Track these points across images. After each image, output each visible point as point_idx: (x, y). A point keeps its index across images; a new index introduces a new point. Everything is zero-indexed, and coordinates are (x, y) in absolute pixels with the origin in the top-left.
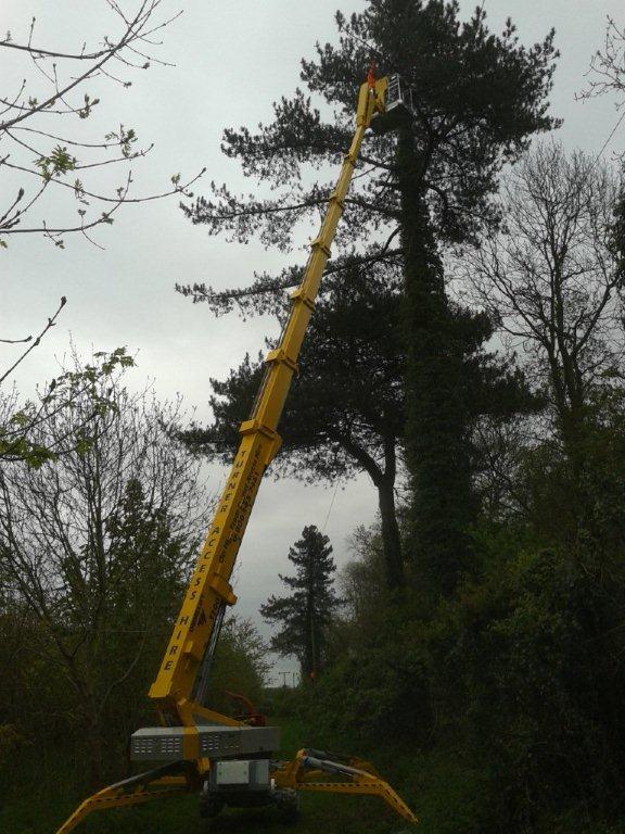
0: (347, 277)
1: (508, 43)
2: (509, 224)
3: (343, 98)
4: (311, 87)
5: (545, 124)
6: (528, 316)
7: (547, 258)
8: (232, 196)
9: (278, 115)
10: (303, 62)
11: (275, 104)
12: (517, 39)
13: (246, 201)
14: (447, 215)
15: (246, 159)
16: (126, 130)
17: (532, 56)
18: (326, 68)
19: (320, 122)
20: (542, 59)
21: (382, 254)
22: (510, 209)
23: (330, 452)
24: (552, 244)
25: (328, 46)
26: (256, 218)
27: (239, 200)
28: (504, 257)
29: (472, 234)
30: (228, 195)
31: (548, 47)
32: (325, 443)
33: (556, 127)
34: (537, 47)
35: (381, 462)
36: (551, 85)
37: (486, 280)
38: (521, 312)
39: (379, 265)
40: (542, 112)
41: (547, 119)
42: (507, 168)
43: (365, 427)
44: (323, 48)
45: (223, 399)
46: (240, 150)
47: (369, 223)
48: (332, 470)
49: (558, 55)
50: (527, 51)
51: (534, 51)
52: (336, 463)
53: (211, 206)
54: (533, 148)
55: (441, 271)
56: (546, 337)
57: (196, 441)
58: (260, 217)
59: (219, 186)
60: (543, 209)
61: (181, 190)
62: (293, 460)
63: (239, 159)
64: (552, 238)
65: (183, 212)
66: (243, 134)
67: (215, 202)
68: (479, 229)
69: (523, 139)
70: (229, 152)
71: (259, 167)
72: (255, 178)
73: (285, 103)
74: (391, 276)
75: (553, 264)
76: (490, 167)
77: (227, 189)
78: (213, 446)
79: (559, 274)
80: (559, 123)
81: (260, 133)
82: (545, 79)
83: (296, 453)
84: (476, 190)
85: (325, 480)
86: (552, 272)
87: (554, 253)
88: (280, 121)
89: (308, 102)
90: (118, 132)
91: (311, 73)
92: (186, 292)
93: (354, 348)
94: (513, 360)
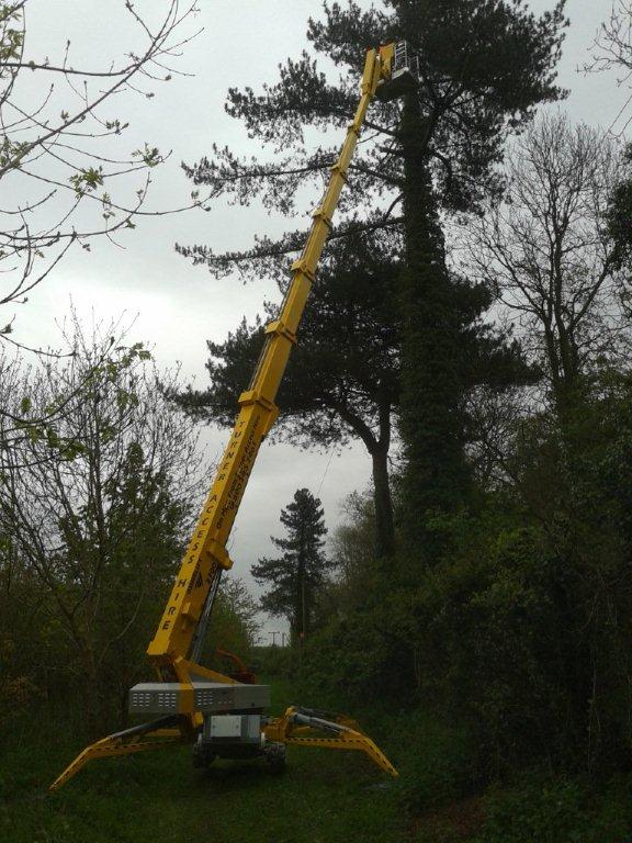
0: (348, 244)
1: (517, 11)
2: (512, 194)
3: (349, 60)
4: (317, 47)
5: (551, 94)
6: (526, 289)
7: (548, 231)
8: (234, 158)
9: (283, 76)
10: (310, 21)
11: (280, 66)
12: (527, 6)
13: (248, 163)
14: (450, 183)
15: (250, 120)
17: (542, 24)
18: (333, 28)
19: (325, 85)
20: (551, 28)
21: (383, 221)
22: (513, 179)
23: (325, 418)
24: (554, 218)
25: (335, 6)
26: (257, 180)
27: (241, 163)
29: (476, 203)
30: (230, 157)
31: (558, 16)
32: (322, 409)
33: (563, 97)
34: (547, 15)
35: (376, 429)
36: (560, 54)
37: (485, 251)
38: (520, 285)
39: (380, 231)
40: (549, 81)
41: (554, 88)
43: (361, 394)
44: (330, 7)
45: (220, 362)
46: (244, 111)
47: (371, 188)
48: (327, 436)
49: (568, 23)
50: (536, 19)
51: (544, 19)
52: (332, 429)
53: (214, 167)
54: (538, 118)
55: (442, 242)
56: (543, 311)
57: (192, 403)
58: (262, 181)
59: (221, 148)
60: (546, 180)
61: (199, 204)
62: (288, 425)
63: (243, 120)
64: (555, 210)
65: (184, 172)
66: (247, 94)
67: (218, 163)
68: (482, 197)
69: (529, 109)
70: (232, 112)
71: (262, 128)
72: (258, 141)
73: (291, 65)
74: (392, 244)
75: (553, 237)
76: (494, 137)
77: (230, 151)
78: (209, 409)
79: (559, 247)
80: (565, 94)
81: (264, 94)
82: (554, 49)
83: (291, 418)
84: (480, 159)
85: (319, 446)
86: (552, 245)
87: (555, 225)
88: (287, 83)
89: (314, 64)
90: (143, 150)
91: (317, 34)
92: (185, 253)
93: (352, 314)
94: (510, 332)
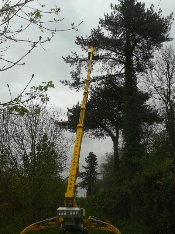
0: (108, 81)
1: (159, 15)
2: (156, 67)
3: (110, 30)
4: (102, 26)
5: (168, 40)
6: (160, 94)
7: (167, 77)
8: (77, 55)
9: (92, 33)
10: (100, 19)
11: (91, 30)
12: (162, 14)
13: (81, 57)
14: (138, 64)
15: (82, 46)
16: (57, 8)
17: (166, 19)
18: (106, 21)
19: (104, 36)
20: (169, 20)
21: (119, 74)
22: (156, 63)
23: (100, 131)
24: (168, 74)
25: (107, 14)
26: (84, 62)
27: (79, 57)
28: (154, 77)
29: (145, 70)
30: (76, 55)
31: (171, 17)
32: (98, 128)
33: (171, 40)
34: (168, 17)
35: (115, 134)
36: (171, 28)
37: (149, 83)
38: (158, 93)
39: (118, 77)
40: (167, 36)
41: (169, 38)
42: (157, 51)
43: (110, 124)
44: (106, 15)
45: (71, 114)
46: (81, 43)
47: (116, 66)
48: (100, 136)
49: (173, 19)
50: (165, 18)
51: (167, 18)
52: (101, 134)
53: (71, 58)
54: (164, 46)
55: (136, 80)
56: (165, 100)
57: (62, 125)
58: (85, 62)
59: (74, 52)
60: (166, 64)
61: (74, 28)
62: (89, 132)
63: (80, 46)
64: (168, 72)
65: (63, 59)
66: (81, 38)
67: (73, 57)
68: (147, 68)
69: (161, 44)
70: (77, 44)
71: (85, 48)
73: (94, 29)
74: (121, 81)
75: (168, 80)
76: (152, 50)
77: (76, 53)
78: (67, 127)
79: (170, 82)
80: (172, 39)
81: (86, 38)
82: (169, 26)
83: (90, 130)
84: (147, 57)
85: (98, 139)
87: (169, 76)
88: (92, 35)
89: (101, 30)
91: (102, 22)
92: (63, 82)
93: (108, 101)
94: (155, 107)
